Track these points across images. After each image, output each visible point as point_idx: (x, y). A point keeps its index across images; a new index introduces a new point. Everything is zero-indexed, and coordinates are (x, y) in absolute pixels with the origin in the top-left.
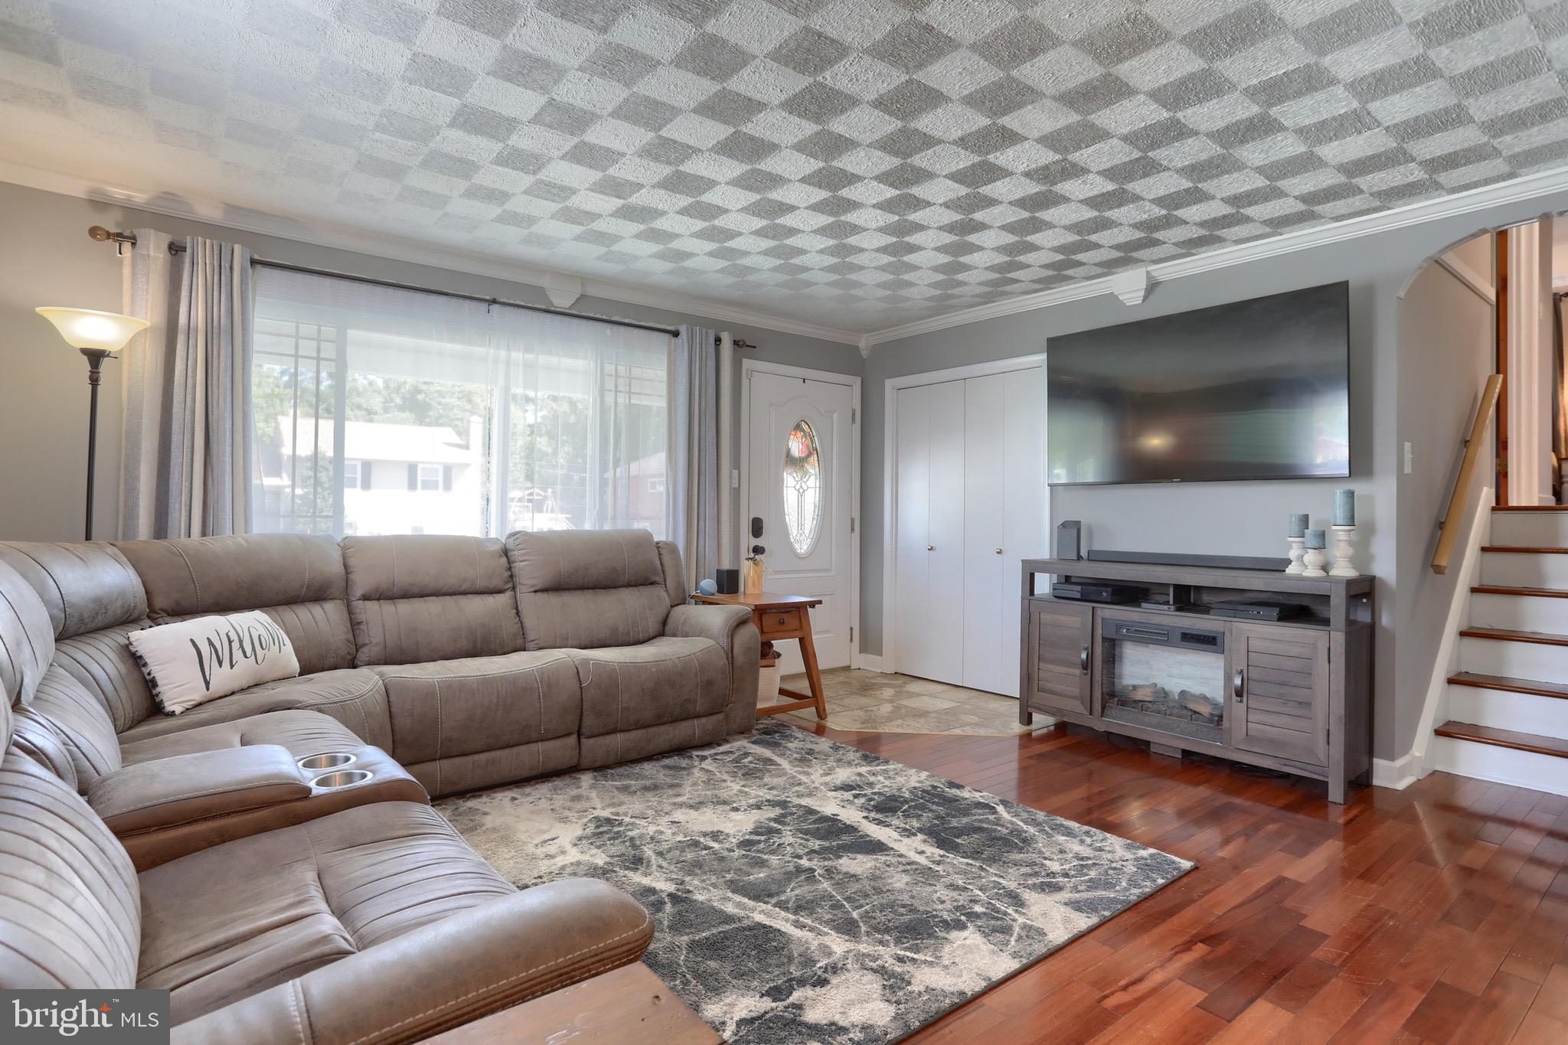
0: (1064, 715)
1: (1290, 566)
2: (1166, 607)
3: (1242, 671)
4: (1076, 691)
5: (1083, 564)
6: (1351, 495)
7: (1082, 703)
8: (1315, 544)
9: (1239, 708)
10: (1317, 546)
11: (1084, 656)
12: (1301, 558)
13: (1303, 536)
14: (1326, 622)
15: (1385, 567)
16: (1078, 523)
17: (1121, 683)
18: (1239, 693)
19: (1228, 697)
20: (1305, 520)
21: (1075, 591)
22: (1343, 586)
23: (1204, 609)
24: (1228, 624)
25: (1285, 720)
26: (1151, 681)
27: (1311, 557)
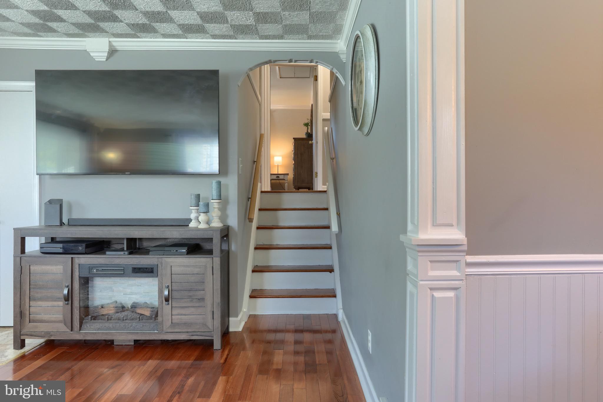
0: (52, 335)
1: (191, 223)
2: (122, 253)
3: (168, 286)
4: (60, 317)
5: (65, 229)
6: (219, 183)
7: (65, 324)
8: (205, 210)
9: (167, 308)
10: (205, 211)
11: (66, 292)
12: (197, 218)
13: (198, 206)
14: (210, 252)
15: (233, 221)
16: (61, 200)
17: (93, 304)
18: (167, 300)
19: (161, 303)
20: (198, 197)
21: (59, 248)
22: (219, 233)
23: (145, 252)
24: (160, 260)
25: (192, 310)
26: (114, 299)
27: (202, 217)
